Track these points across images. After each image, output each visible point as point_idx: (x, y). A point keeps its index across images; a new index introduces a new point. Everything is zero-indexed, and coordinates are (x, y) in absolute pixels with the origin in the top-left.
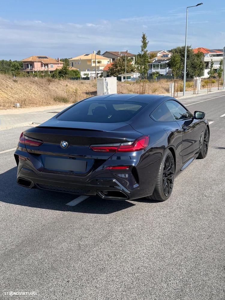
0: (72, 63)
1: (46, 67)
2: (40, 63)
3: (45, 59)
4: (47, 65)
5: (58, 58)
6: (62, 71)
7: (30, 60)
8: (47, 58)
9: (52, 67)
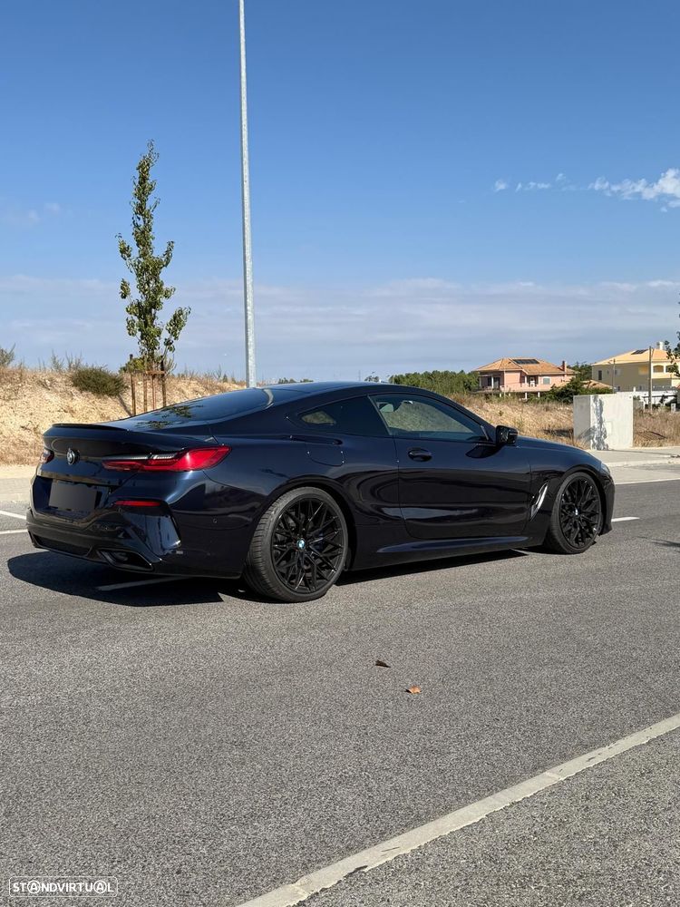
0: (600, 372)
1: (533, 382)
2: (519, 374)
3: (531, 365)
4: (535, 378)
5: (564, 362)
6: (567, 391)
7: (496, 367)
8: (537, 363)
9: (546, 382)
